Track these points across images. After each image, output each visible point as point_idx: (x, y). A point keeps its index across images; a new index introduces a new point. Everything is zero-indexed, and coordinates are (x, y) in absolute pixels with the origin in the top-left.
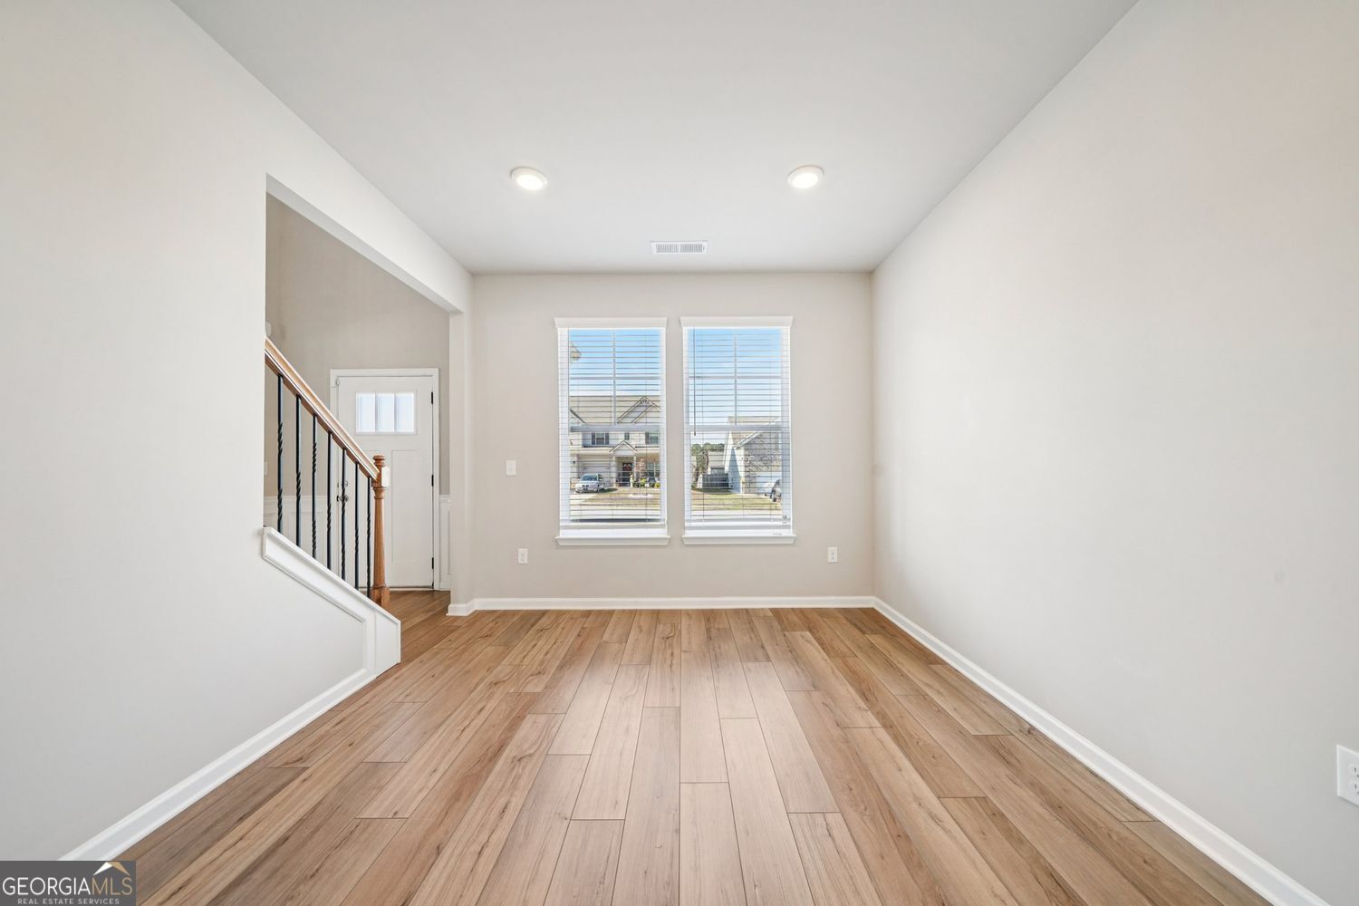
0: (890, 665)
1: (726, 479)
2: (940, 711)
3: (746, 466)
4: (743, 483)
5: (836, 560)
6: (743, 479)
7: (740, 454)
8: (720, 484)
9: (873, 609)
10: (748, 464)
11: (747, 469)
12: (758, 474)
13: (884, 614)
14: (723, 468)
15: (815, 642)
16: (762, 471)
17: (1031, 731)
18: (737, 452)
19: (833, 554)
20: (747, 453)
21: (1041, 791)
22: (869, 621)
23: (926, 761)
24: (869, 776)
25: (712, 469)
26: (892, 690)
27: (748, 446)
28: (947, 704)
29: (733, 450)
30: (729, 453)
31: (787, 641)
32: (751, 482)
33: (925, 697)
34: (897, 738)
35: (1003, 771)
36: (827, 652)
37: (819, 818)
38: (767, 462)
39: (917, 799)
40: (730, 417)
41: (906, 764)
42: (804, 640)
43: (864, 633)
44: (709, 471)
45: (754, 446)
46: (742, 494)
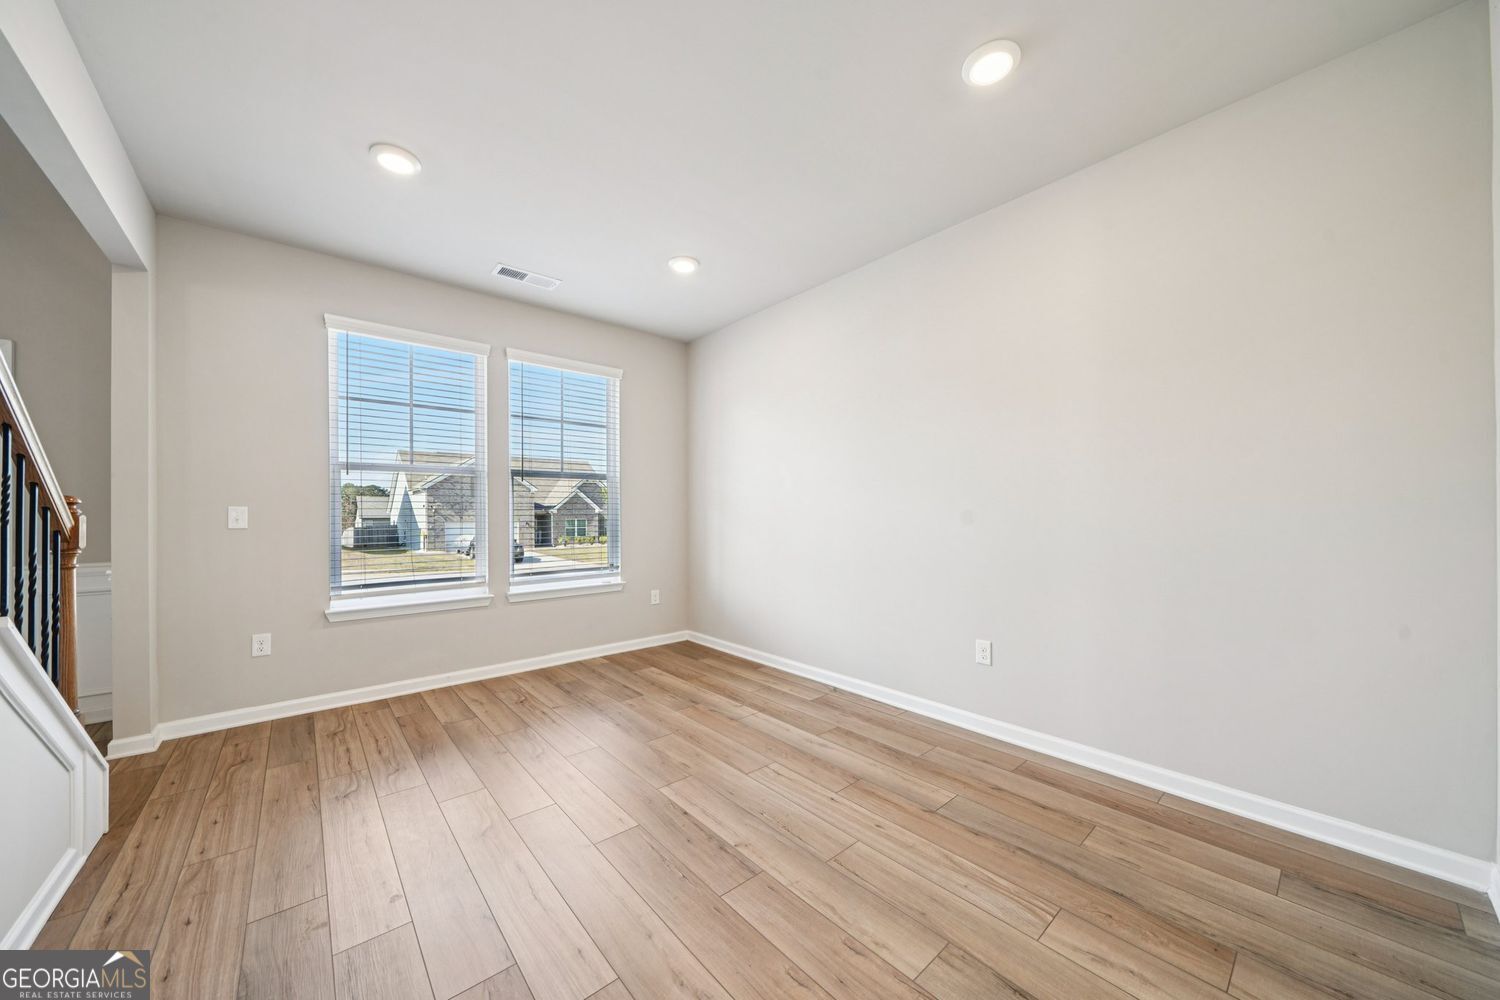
0: (732, 676)
1: (395, 532)
2: (784, 693)
3: (429, 516)
4: (425, 537)
5: (658, 602)
6: (424, 532)
7: (419, 502)
8: (384, 539)
9: (688, 641)
10: (433, 514)
11: (432, 519)
12: (447, 525)
13: (697, 642)
14: (389, 519)
15: (664, 673)
16: (452, 521)
17: (835, 689)
18: (413, 498)
19: (655, 596)
20: (431, 499)
21: (859, 716)
22: (688, 649)
23: (796, 720)
24: (774, 739)
25: (364, 519)
26: (747, 690)
27: (433, 491)
28: (786, 689)
29: (406, 495)
30: (398, 499)
31: (642, 678)
32: (436, 536)
33: (769, 688)
34: (772, 715)
35: (837, 713)
36: (682, 678)
37: (766, 769)
38: (460, 509)
39: (807, 740)
40: (402, 453)
41: (788, 726)
42: (652, 672)
43: (696, 659)
44: (359, 523)
45: (441, 492)
46: (421, 551)
